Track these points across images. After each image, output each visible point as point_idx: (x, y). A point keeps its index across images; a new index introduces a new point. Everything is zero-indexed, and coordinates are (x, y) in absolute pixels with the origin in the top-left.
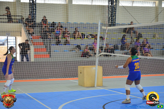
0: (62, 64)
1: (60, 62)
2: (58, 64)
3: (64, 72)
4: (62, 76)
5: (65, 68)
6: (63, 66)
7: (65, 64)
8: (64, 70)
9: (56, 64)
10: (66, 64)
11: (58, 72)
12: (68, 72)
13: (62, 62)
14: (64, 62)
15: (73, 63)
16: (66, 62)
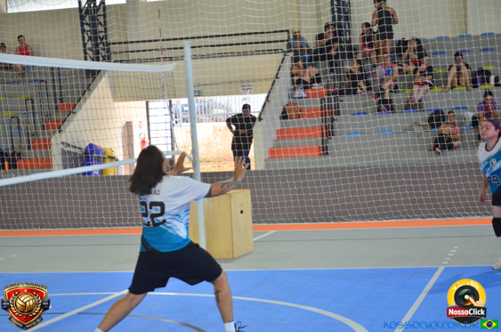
0: (290, 178)
1: (283, 172)
2: (277, 179)
3: (296, 204)
4: (291, 216)
5: (300, 191)
6: (292, 185)
7: (297, 178)
8: (295, 197)
9: (271, 179)
10: (303, 178)
11: (276, 205)
12: (309, 203)
13: (289, 171)
14: (296, 171)
15: (323, 176)
16: (302, 171)
